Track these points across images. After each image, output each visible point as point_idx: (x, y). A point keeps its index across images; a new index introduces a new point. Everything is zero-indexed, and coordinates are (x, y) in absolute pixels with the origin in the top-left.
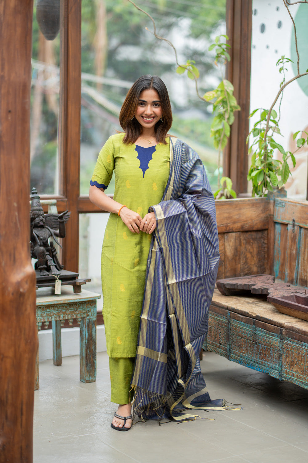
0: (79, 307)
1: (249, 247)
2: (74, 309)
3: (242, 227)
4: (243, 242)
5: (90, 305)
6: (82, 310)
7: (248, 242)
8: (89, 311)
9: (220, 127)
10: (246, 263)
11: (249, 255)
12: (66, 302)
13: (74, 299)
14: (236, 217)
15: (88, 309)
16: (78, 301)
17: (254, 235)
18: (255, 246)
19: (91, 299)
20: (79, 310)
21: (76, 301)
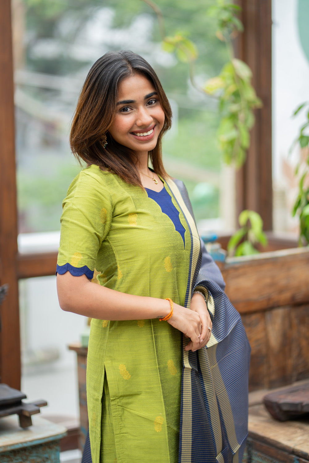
0: (30, 453)
1: (304, 329)
2: (22, 459)
3: (293, 298)
4: (295, 321)
5: (50, 448)
6: (35, 458)
7: (302, 322)
8: (47, 459)
9: (233, 134)
11: (304, 343)
12: (9, 449)
13: (22, 443)
14: (283, 282)
15: (46, 455)
16: (29, 444)
19: (51, 439)
20: (31, 458)
21: (25, 445)
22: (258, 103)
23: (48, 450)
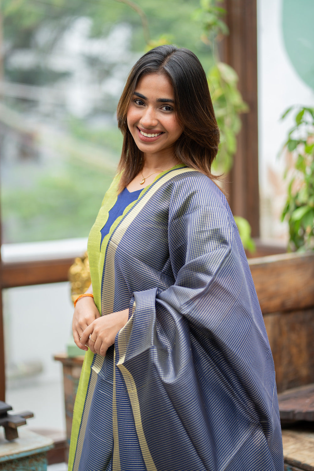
0: (17, 466)
1: (294, 337)
3: (283, 304)
4: (285, 328)
5: (37, 460)
7: (292, 328)
10: (290, 363)
11: (294, 350)
13: (8, 456)
14: (272, 288)
15: (33, 468)
16: (15, 457)
17: (301, 316)
18: (304, 333)
19: (38, 451)
21: (11, 458)
22: (245, 108)
23: (35, 463)
